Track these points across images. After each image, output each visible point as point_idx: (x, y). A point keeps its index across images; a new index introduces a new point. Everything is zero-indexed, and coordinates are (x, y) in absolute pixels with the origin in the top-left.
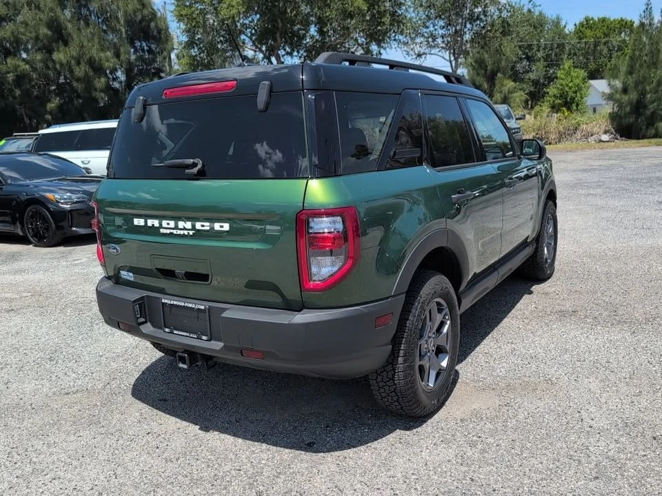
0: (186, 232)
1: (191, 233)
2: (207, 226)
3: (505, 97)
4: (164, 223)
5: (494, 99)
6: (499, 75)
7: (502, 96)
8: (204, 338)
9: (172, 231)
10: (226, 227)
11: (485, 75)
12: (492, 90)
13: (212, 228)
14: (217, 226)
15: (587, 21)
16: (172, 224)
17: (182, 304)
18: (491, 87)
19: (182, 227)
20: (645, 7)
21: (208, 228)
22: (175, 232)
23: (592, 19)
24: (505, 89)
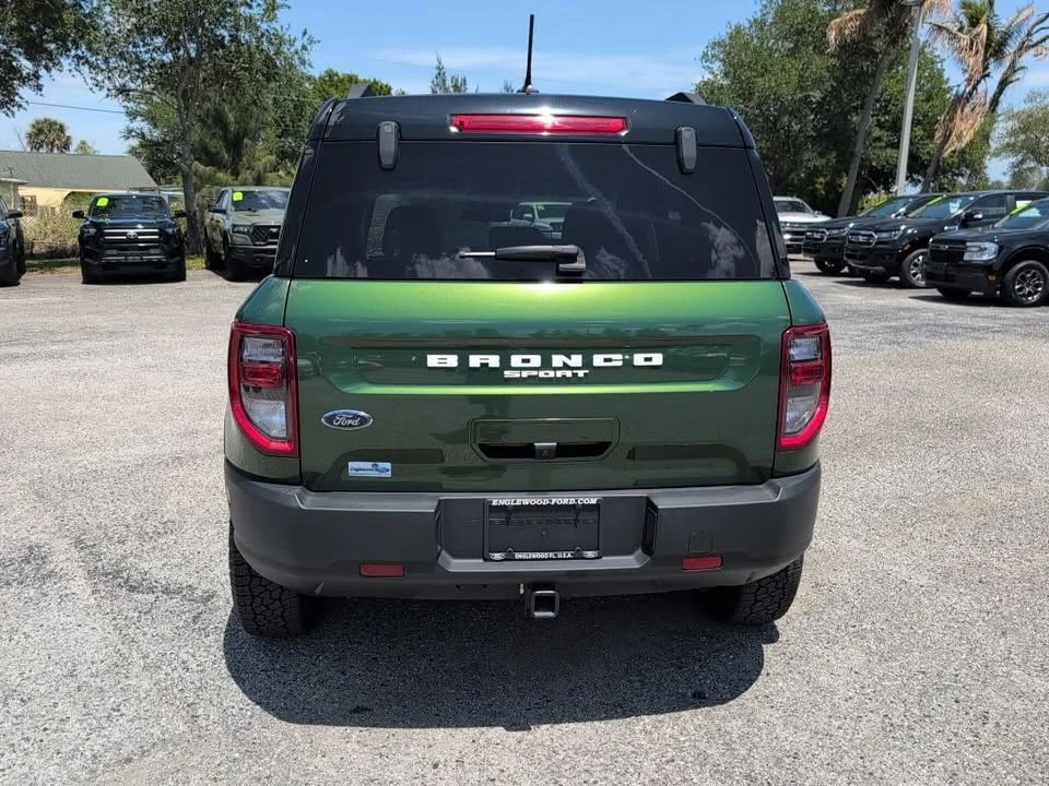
0: (569, 374)
1: (581, 374)
2: (617, 359)
3: (259, 176)
4: (516, 360)
5: (240, 178)
6: (246, 141)
7: (254, 174)
8: (590, 554)
9: (535, 373)
10: (658, 359)
11: (225, 138)
12: (237, 164)
13: (628, 363)
14: (639, 359)
15: (330, 76)
16: (536, 360)
17: (546, 502)
18: (234, 159)
19: (561, 365)
20: (437, 72)
21: (620, 364)
22: (542, 374)
23: (337, 75)
24: (259, 165)
